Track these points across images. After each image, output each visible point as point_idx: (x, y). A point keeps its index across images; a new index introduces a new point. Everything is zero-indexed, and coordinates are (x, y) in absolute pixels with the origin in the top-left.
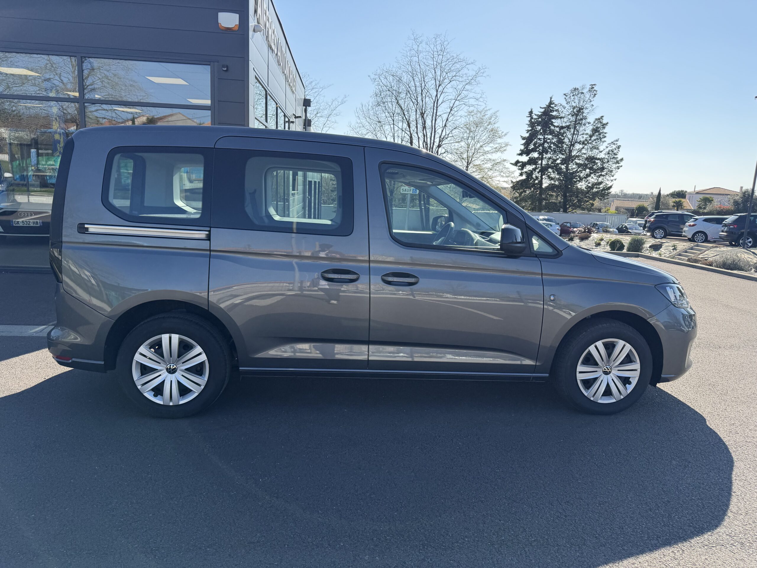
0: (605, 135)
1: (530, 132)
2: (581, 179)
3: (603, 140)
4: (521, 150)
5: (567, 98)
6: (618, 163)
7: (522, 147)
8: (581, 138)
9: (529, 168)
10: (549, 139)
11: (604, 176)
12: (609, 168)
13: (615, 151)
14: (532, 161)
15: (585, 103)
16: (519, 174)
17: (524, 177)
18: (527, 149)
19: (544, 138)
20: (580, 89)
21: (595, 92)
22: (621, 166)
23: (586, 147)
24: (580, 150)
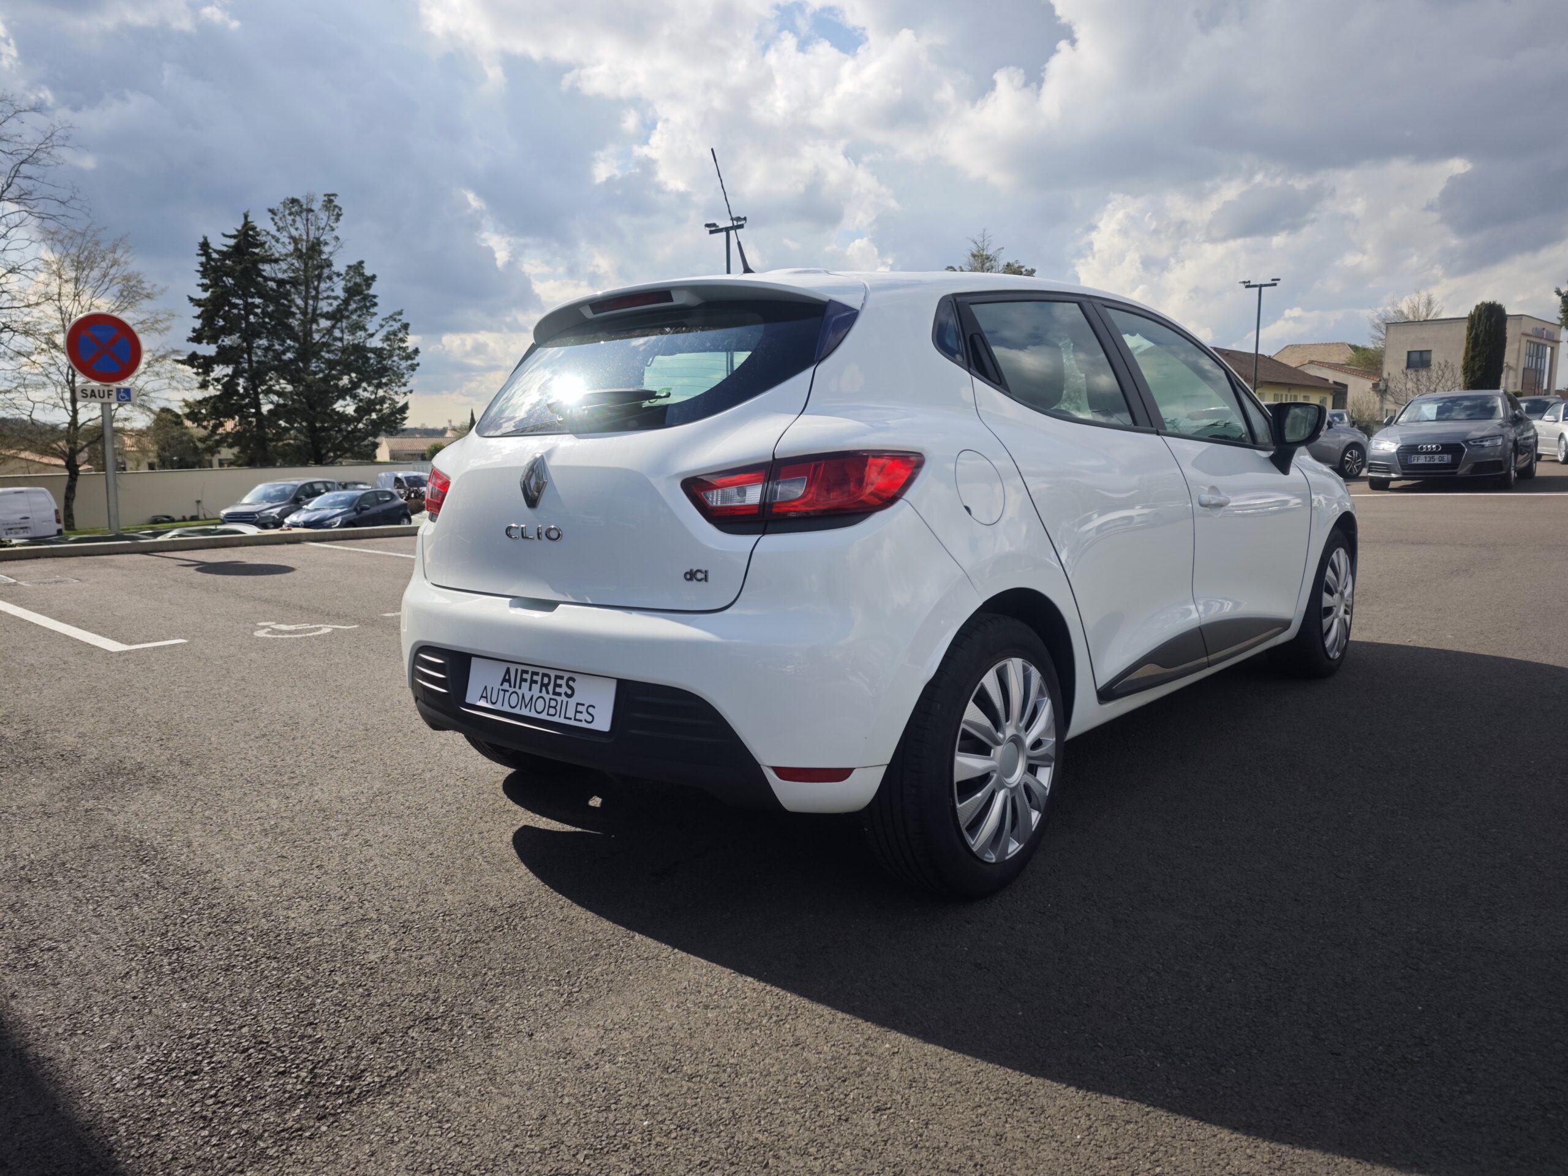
0: (375, 300)
1: (210, 290)
2: (343, 393)
3: (372, 310)
4: (194, 330)
5: (277, 218)
6: (413, 359)
7: (198, 324)
8: (325, 307)
9: (221, 371)
10: (258, 307)
11: (386, 384)
12: (395, 369)
13: (400, 335)
14: (224, 356)
15: (321, 231)
16: (197, 385)
17: (212, 391)
18: (210, 328)
19: (246, 304)
20: (303, 201)
21: (337, 210)
22: (418, 365)
23: (339, 325)
24: (329, 331)
